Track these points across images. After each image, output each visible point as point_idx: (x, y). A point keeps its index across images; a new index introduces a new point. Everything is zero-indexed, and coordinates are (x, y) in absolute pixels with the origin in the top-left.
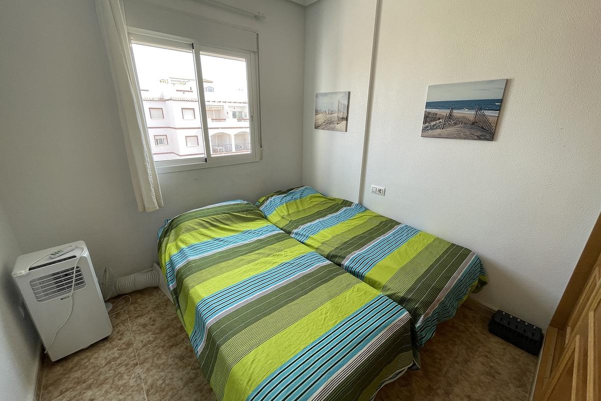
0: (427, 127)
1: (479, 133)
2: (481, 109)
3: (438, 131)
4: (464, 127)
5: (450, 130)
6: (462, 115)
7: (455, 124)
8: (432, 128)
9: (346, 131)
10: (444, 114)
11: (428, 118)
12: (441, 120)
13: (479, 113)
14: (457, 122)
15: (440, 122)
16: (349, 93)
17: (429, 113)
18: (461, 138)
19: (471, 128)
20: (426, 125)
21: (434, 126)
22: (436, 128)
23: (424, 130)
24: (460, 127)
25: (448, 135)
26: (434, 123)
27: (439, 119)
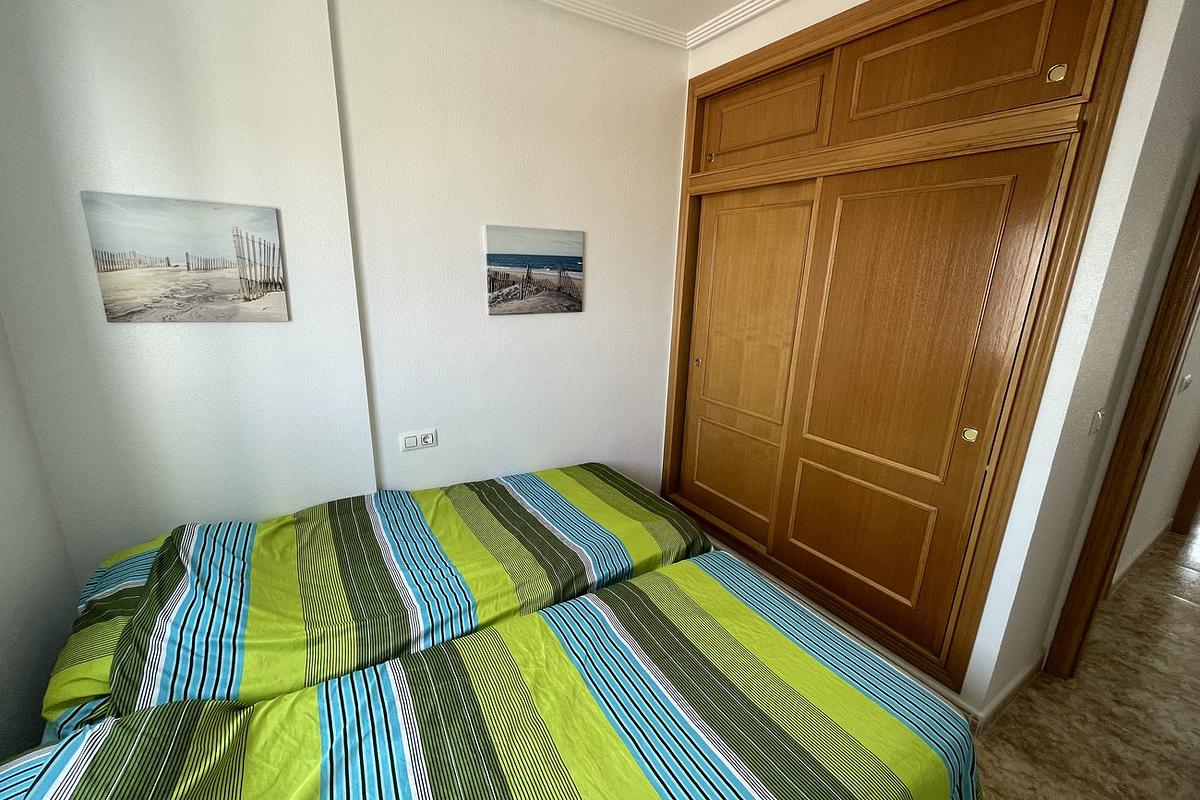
0: (498, 297)
1: (567, 303)
2: (564, 270)
3: (515, 304)
4: (550, 295)
5: (533, 300)
6: (544, 277)
7: (538, 290)
8: (506, 298)
9: (290, 319)
10: (520, 275)
11: (494, 282)
12: (516, 286)
13: (563, 274)
14: (541, 287)
15: (516, 288)
16: (278, 212)
17: (496, 273)
18: (548, 311)
19: (558, 297)
20: (496, 293)
21: (507, 295)
22: (512, 298)
23: (493, 302)
24: (543, 295)
25: (531, 309)
26: (507, 290)
27: (514, 283)
